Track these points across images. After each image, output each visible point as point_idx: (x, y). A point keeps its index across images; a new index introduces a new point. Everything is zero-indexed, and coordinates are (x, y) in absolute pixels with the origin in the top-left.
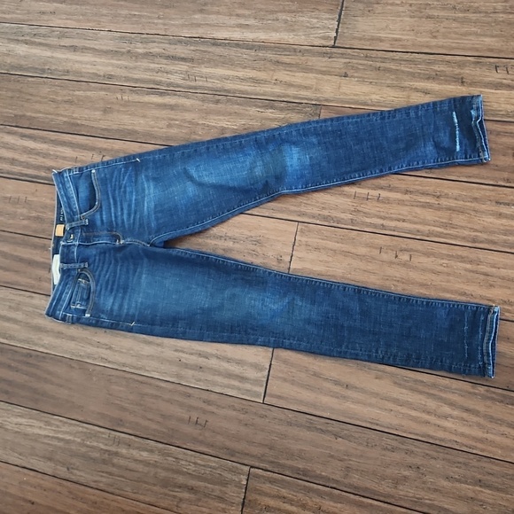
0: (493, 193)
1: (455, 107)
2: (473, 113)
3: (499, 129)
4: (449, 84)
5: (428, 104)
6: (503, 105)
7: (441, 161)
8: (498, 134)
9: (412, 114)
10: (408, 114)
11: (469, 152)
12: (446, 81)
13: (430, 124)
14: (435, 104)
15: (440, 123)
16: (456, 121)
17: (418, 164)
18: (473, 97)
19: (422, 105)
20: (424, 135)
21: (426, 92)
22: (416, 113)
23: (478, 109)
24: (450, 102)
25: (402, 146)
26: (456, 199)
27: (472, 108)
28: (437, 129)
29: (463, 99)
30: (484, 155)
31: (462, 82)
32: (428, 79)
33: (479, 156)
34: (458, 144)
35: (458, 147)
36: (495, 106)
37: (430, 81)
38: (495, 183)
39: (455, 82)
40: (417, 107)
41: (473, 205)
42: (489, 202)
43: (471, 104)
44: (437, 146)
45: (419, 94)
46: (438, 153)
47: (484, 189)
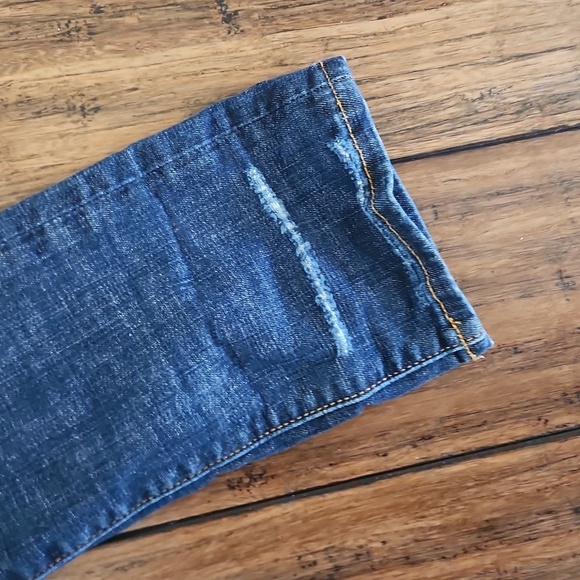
0: (548, 477)
1: (249, 144)
2: (347, 150)
3: (464, 189)
4: (175, 42)
5: (117, 163)
6: (438, 79)
7: (286, 417)
8: (468, 207)
9: (60, 235)
10: (36, 239)
11: (396, 338)
12: (153, 29)
13: (163, 261)
14: (146, 152)
15: (211, 238)
16: (276, 207)
17: (184, 472)
18: (310, 75)
19: (92, 175)
20: (158, 330)
21: (83, 107)
22: (77, 221)
23: (359, 127)
24: (214, 125)
25: (72, 412)
26: (409, 561)
27: (334, 132)
28: (208, 279)
29: (269, 95)
30: (467, 333)
31: (229, 18)
32: (66, 38)
33: (445, 343)
34: (334, 318)
35: (341, 335)
36: (410, 89)
37: (81, 46)
38: (540, 429)
39: (195, 23)
40: (67, 192)
41: (488, 559)
42: (548, 524)
43: (318, 111)
44: (240, 357)
45: (51, 125)
46: (258, 388)
47: (504, 473)
